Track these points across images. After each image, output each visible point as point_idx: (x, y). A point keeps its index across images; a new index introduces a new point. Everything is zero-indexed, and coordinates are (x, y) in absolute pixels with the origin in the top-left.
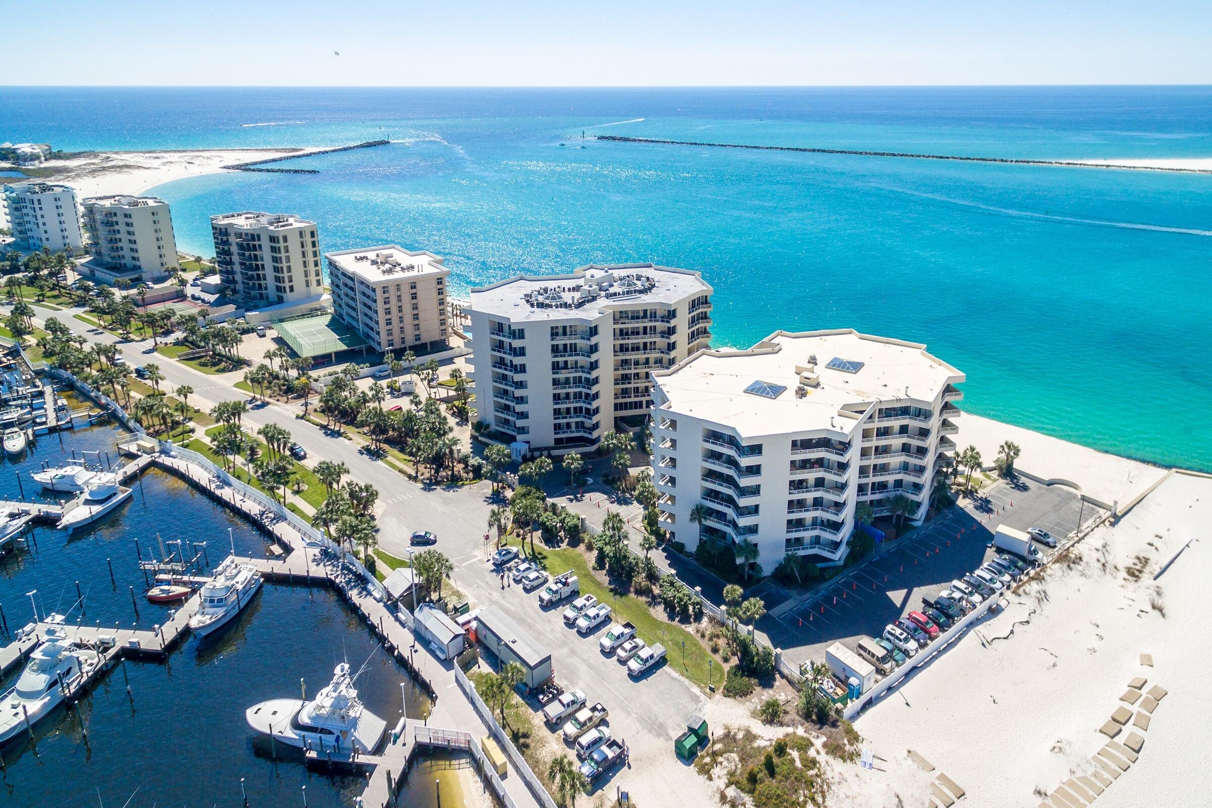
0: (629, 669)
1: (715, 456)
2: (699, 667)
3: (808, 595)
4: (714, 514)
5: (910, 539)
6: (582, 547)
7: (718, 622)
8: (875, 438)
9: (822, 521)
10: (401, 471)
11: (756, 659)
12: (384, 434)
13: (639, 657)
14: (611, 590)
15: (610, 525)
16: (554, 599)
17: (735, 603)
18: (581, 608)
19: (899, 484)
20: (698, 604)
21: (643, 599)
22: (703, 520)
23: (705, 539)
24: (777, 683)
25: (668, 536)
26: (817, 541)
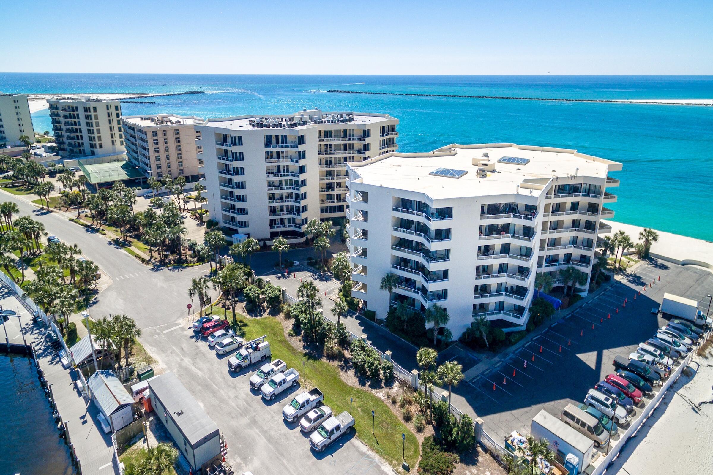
0: (312, 444)
1: (405, 224)
2: (390, 437)
3: (496, 359)
4: (404, 283)
5: (581, 307)
6: (282, 316)
7: (410, 387)
8: (551, 213)
9: (506, 289)
10: (137, 256)
11: (455, 431)
12: (136, 231)
13: (323, 428)
14: (305, 355)
15: (305, 293)
16: (243, 364)
17: (430, 368)
18: (269, 373)
19: (568, 257)
20: (388, 368)
21: (335, 364)
22: (393, 288)
23: (395, 306)
24: (480, 459)
25: (361, 305)
26: (500, 306)
